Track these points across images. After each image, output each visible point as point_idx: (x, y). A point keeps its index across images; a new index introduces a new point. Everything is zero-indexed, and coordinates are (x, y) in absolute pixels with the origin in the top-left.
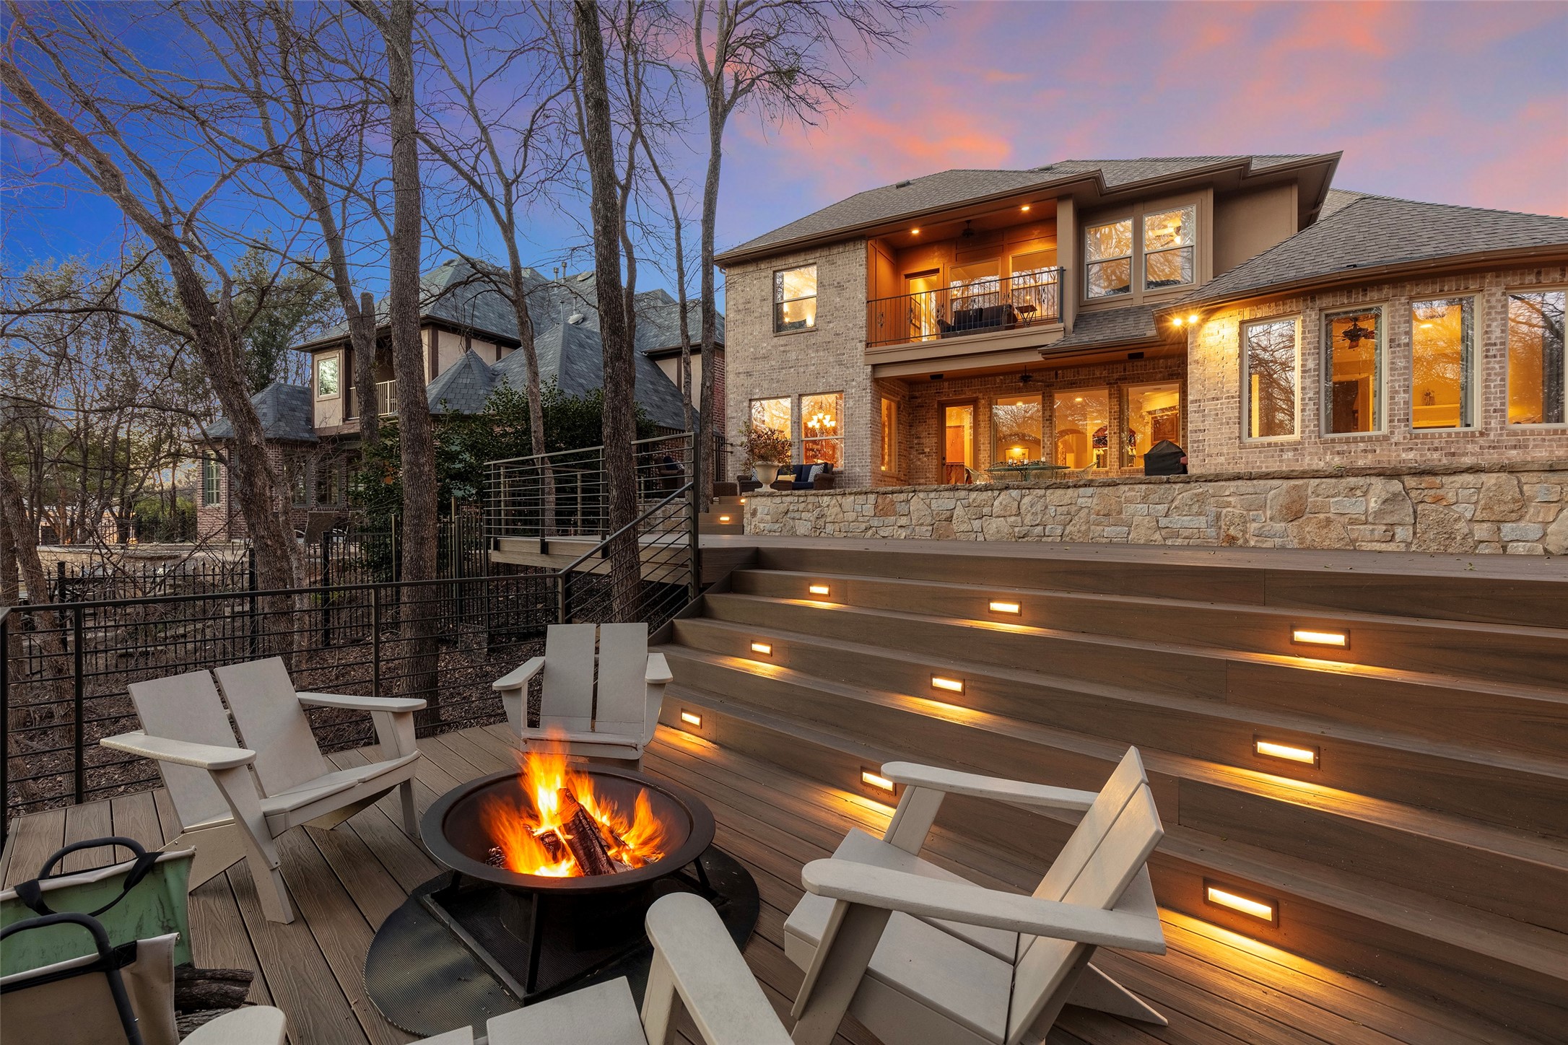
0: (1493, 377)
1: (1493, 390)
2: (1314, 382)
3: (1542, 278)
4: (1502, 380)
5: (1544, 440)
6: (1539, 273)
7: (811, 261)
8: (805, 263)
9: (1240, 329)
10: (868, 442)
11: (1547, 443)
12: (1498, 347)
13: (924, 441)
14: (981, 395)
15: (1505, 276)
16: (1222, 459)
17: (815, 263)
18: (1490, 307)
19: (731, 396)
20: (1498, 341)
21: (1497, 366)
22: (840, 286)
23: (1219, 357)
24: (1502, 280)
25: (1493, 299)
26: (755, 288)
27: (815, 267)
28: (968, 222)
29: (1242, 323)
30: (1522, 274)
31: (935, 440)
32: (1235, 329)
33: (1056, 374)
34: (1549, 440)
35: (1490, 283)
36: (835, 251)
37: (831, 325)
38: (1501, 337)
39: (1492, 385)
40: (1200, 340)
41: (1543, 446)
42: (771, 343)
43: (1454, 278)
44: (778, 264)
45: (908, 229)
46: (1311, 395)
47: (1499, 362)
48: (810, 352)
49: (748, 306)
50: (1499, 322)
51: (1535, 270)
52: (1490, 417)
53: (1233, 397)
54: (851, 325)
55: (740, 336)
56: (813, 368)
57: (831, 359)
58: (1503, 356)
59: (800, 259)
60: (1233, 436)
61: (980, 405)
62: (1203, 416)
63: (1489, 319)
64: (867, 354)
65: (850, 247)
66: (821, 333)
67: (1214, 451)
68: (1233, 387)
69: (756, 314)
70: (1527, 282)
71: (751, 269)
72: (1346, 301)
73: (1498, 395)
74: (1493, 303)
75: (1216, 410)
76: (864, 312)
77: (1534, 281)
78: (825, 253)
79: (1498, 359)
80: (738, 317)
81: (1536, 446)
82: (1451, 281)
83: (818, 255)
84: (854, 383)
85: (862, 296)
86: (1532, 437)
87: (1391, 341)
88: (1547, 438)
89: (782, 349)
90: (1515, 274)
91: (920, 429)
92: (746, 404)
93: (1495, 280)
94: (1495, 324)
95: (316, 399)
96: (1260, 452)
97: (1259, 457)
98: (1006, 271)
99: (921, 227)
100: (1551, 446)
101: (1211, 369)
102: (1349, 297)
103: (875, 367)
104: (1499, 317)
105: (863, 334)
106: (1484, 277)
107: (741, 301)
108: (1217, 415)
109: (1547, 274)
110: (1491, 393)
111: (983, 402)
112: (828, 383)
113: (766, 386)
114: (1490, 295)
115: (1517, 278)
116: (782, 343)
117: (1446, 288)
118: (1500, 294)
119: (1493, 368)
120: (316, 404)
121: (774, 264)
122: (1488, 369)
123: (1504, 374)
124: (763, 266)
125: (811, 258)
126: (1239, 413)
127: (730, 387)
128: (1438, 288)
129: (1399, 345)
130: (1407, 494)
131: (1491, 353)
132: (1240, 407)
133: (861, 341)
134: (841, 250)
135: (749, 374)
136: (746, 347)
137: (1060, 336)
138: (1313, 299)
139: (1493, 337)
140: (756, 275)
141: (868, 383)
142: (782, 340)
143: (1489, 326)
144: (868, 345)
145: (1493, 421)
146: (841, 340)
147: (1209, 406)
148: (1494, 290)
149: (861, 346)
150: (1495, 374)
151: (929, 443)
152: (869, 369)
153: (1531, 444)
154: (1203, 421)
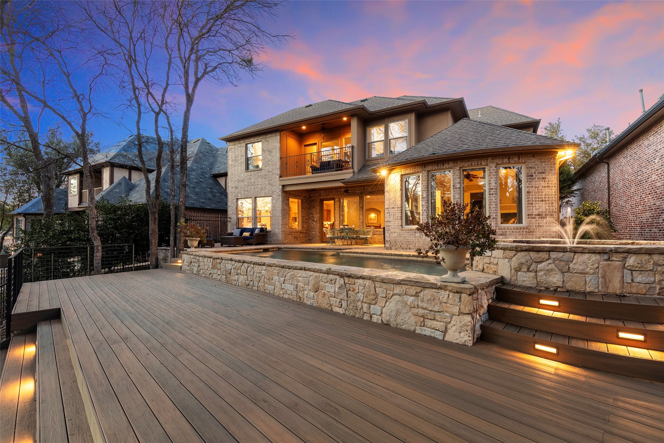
0: (492, 203)
1: (492, 209)
2: (425, 203)
3: (510, 160)
4: (496, 205)
5: (513, 232)
6: (509, 158)
7: (259, 140)
8: (257, 141)
9: (401, 178)
10: (280, 218)
11: (514, 233)
12: (494, 190)
13: (314, 215)
14: (336, 197)
15: (496, 159)
16: (395, 235)
17: (261, 141)
18: (490, 173)
19: (230, 197)
20: (494, 188)
21: (494, 199)
22: (270, 151)
23: (394, 190)
24: (495, 161)
25: (491, 169)
26: (239, 151)
27: (261, 143)
28: (324, 124)
29: (402, 175)
30: (503, 158)
31: (318, 215)
32: (399, 178)
33: (364, 188)
34: (515, 232)
35: (490, 162)
36: (268, 136)
37: (267, 168)
38: (495, 186)
39: (492, 207)
40: (388, 182)
41: (513, 235)
42: (244, 175)
43: (476, 159)
44: (247, 141)
45: (301, 126)
46: (425, 208)
47: (494, 197)
48: (259, 179)
49: (236, 158)
50: (494, 179)
51: (508, 157)
52: (491, 221)
53: (399, 208)
54: (274, 168)
55: (233, 171)
56: (260, 186)
57: (267, 182)
58: (496, 194)
59: (255, 139)
60: (399, 225)
61: (336, 201)
62: (390, 215)
63: (490, 178)
64: (280, 180)
65: (274, 135)
66: (263, 171)
67: (393, 231)
68: (399, 203)
69: (239, 162)
70: (504, 162)
71: (237, 143)
72: (436, 168)
73: (494, 212)
74: (492, 171)
75: (393, 213)
76: (279, 163)
77: (508, 162)
78: (265, 137)
79: (494, 195)
80: (233, 163)
81: (510, 234)
82: (475, 161)
83: (262, 138)
84: (275, 193)
85: (278, 156)
86: (508, 231)
87: (454, 186)
88: (514, 231)
89: (249, 177)
90: (499, 158)
91: (313, 210)
92: (235, 200)
93: (492, 161)
94: (492, 180)
95: (69, 195)
96: (408, 233)
97: (408, 235)
98: (342, 145)
99: (306, 125)
100: (516, 235)
101: (392, 195)
102: (438, 166)
103: (283, 186)
104: (494, 177)
105: (278, 172)
106: (487, 159)
107: (233, 156)
108: (394, 215)
109: (513, 158)
110: (491, 210)
111: (337, 199)
112: (265, 193)
113: (243, 193)
114: (490, 167)
115: (501, 160)
116: (249, 175)
117: (473, 164)
118: (494, 167)
119: (492, 200)
120: (69, 197)
121: (246, 141)
122: (490, 200)
123: (497, 202)
124: (242, 142)
125: (259, 138)
126: (401, 215)
127: (229, 193)
128: (470, 163)
129: (456, 188)
130: (345, 285)
131: (491, 193)
132: (401, 212)
133: (278, 175)
134: (270, 136)
135: (236, 188)
136: (236, 176)
137: (351, 175)
138: (425, 167)
139: (492, 186)
140: (239, 145)
141: (280, 193)
142: (249, 174)
143: (490, 181)
144: (281, 177)
145: (492, 223)
146: (271, 173)
147: (392, 211)
148: (492, 165)
149: (278, 177)
150: (493, 202)
151: (317, 216)
152: (281, 187)
153: (508, 233)
154: (390, 217)
